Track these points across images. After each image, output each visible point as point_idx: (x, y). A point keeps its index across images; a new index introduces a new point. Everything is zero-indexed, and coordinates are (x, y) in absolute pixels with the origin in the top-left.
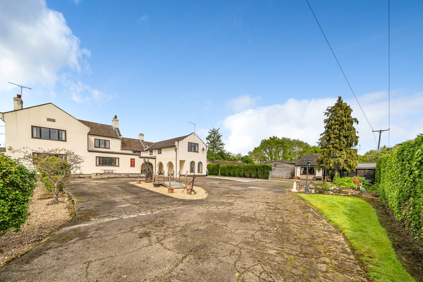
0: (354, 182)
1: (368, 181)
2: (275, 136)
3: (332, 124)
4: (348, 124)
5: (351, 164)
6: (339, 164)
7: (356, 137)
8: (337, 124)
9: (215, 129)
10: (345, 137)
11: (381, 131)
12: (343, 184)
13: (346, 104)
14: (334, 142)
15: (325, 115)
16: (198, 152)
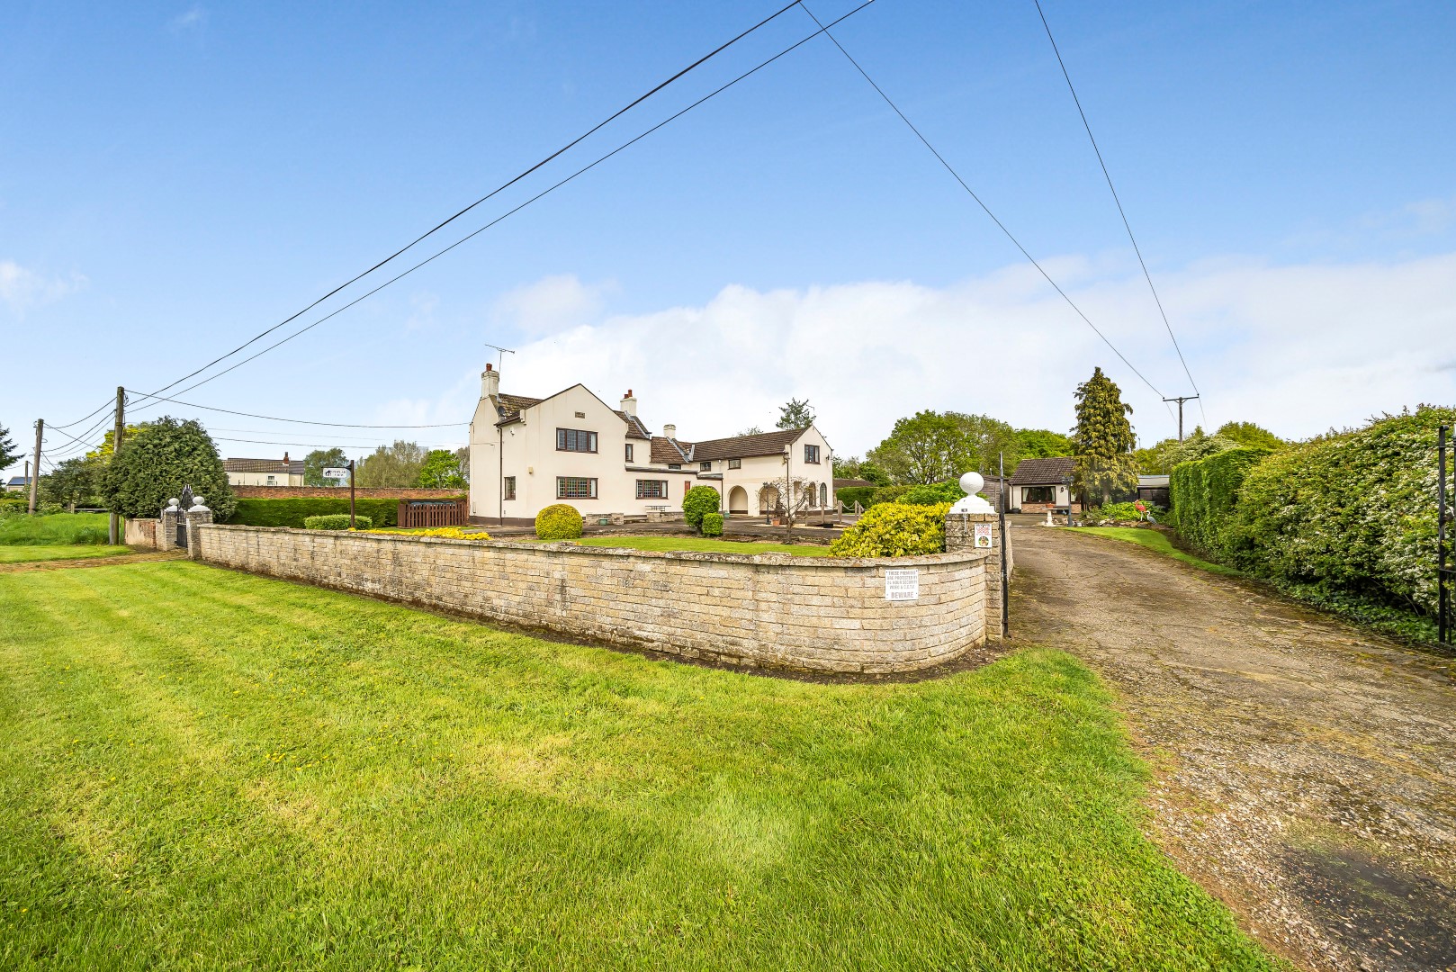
0: (1138, 510)
1: (1158, 507)
2: (930, 411)
3: (1090, 414)
4: (1116, 414)
5: (1129, 481)
6: (1110, 481)
7: (1132, 434)
8: (1099, 415)
9: (797, 401)
10: (1114, 435)
11: (1181, 399)
12: (1120, 514)
13: (1109, 380)
14: (1096, 444)
15: (1076, 396)
16: (818, 463)
